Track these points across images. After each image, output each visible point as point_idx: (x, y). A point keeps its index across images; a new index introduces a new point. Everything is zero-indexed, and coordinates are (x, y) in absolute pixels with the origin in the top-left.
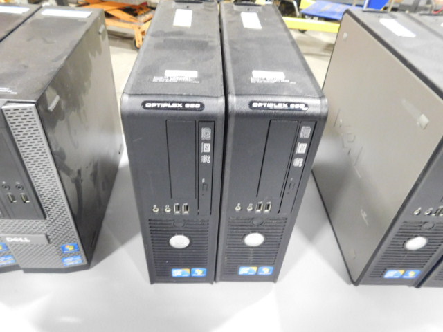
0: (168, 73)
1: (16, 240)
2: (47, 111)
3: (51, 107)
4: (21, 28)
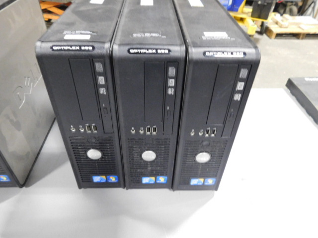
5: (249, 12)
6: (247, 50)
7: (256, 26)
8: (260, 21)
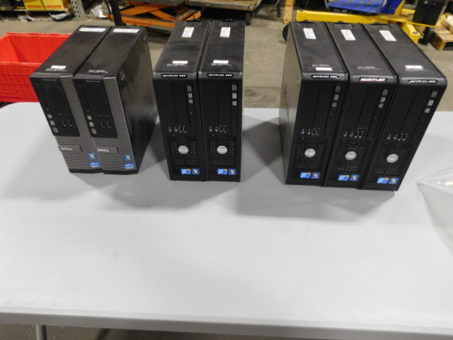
0: (174, 62)
1: (102, 150)
2: (121, 81)
3: (122, 79)
4: (104, 41)
5: (410, 14)
6: (438, 79)
7: (419, 34)
8: (423, 26)
